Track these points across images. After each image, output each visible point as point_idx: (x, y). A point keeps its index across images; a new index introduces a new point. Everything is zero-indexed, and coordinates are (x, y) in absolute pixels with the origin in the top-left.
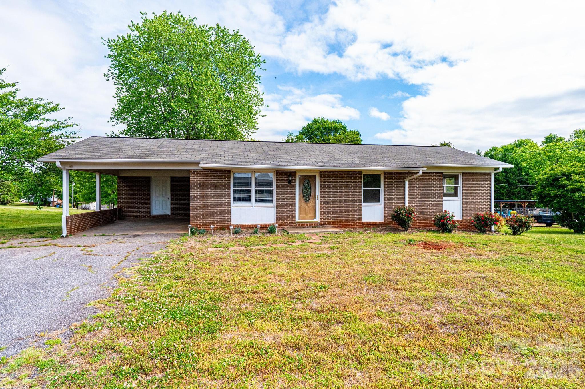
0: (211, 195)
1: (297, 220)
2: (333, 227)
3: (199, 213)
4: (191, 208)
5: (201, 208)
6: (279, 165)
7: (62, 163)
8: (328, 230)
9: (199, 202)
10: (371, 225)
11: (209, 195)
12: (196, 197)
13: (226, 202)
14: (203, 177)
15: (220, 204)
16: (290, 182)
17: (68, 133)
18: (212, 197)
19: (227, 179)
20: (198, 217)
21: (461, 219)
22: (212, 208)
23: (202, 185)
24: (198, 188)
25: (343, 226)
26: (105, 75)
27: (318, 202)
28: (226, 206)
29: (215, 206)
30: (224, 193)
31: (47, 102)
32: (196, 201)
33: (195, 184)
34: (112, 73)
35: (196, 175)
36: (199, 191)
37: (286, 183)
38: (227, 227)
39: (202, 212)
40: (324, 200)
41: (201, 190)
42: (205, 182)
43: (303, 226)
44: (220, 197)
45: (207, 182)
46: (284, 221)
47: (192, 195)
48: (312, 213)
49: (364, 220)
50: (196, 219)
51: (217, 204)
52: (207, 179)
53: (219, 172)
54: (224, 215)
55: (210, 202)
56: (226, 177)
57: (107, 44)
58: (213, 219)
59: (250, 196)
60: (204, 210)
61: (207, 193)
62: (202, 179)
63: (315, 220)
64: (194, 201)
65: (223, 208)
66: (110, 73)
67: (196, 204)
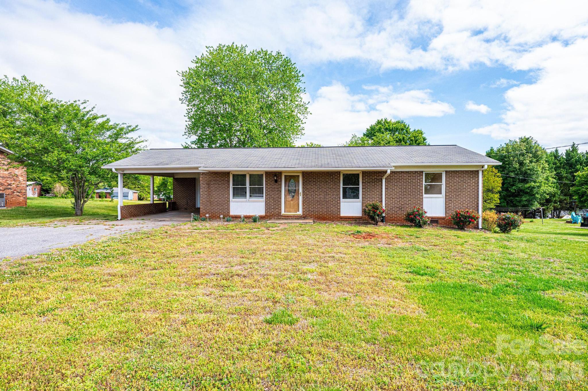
1: (283, 213)
6: (261, 167)
7: (116, 169)
8: (300, 221)
9: (206, 197)
10: (348, 218)
12: (204, 193)
13: (226, 197)
14: (209, 178)
15: (221, 199)
16: (276, 181)
17: (142, 147)
18: (216, 193)
20: (206, 208)
21: (444, 216)
24: (206, 186)
26: (180, 99)
27: (301, 198)
28: (226, 200)
29: (218, 200)
30: (224, 190)
31: (128, 125)
32: (204, 196)
33: (203, 183)
34: (185, 97)
35: (204, 176)
36: (206, 189)
37: (273, 182)
40: (306, 196)
41: (208, 187)
42: (211, 182)
43: (287, 217)
44: (221, 193)
46: (271, 213)
48: (296, 207)
49: (342, 214)
50: (204, 210)
52: (213, 179)
53: (221, 173)
54: (224, 207)
55: (214, 197)
56: (226, 178)
57: (181, 75)
59: (246, 193)
61: (212, 190)
63: (298, 213)
65: (224, 202)
66: (183, 98)
67: (204, 199)
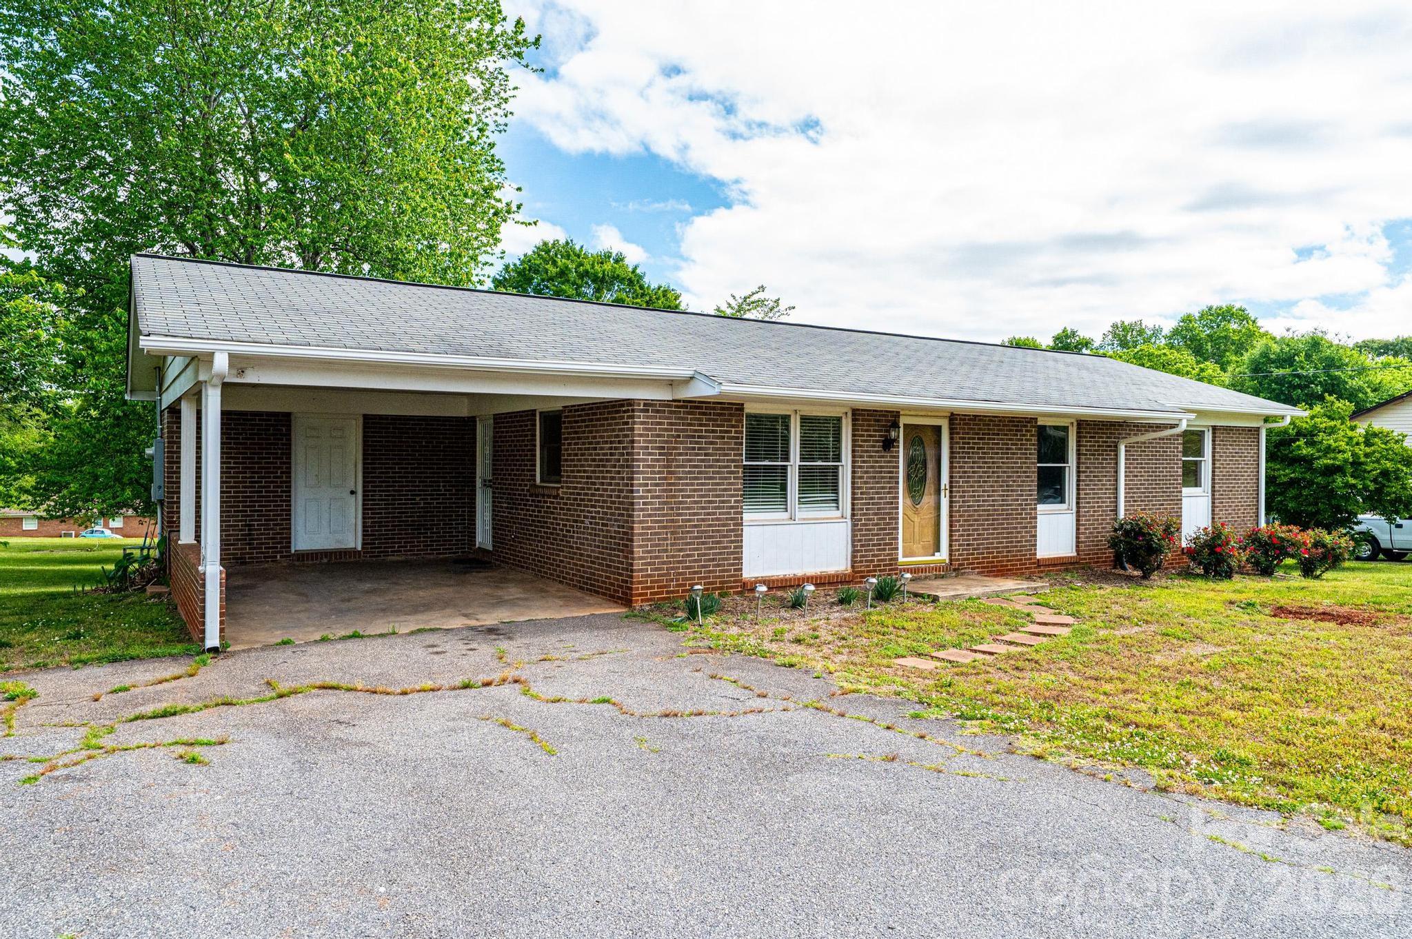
0: (692, 484)
1: (901, 559)
2: (979, 573)
3: (659, 545)
4: (638, 529)
5: (665, 527)
9: (659, 509)
10: (1052, 565)
11: (687, 484)
12: (649, 491)
13: (732, 507)
14: (671, 424)
15: (714, 514)
16: (888, 445)
18: (695, 490)
19: (736, 432)
20: (657, 557)
22: (695, 526)
23: (667, 453)
24: (658, 460)
25: (998, 571)
27: (945, 504)
28: (732, 519)
29: (703, 520)
30: (726, 478)
32: (651, 503)
33: (647, 448)
35: (651, 417)
36: (659, 472)
37: (878, 446)
38: (731, 587)
39: (666, 539)
40: (960, 497)
41: (664, 466)
42: (676, 442)
43: (914, 574)
44: (715, 490)
45: (681, 443)
46: (872, 561)
47: (640, 485)
48: (932, 536)
49: (1041, 553)
50: (649, 564)
51: (709, 514)
52: (683, 430)
53: (714, 408)
54: (725, 548)
55: (688, 508)
56: (733, 426)
58: (695, 561)
59: (784, 488)
60: (672, 533)
61: (680, 478)
62: (666, 430)
63: (937, 557)
64: (644, 504)
65: (724, 525)
67: (650, 516)
